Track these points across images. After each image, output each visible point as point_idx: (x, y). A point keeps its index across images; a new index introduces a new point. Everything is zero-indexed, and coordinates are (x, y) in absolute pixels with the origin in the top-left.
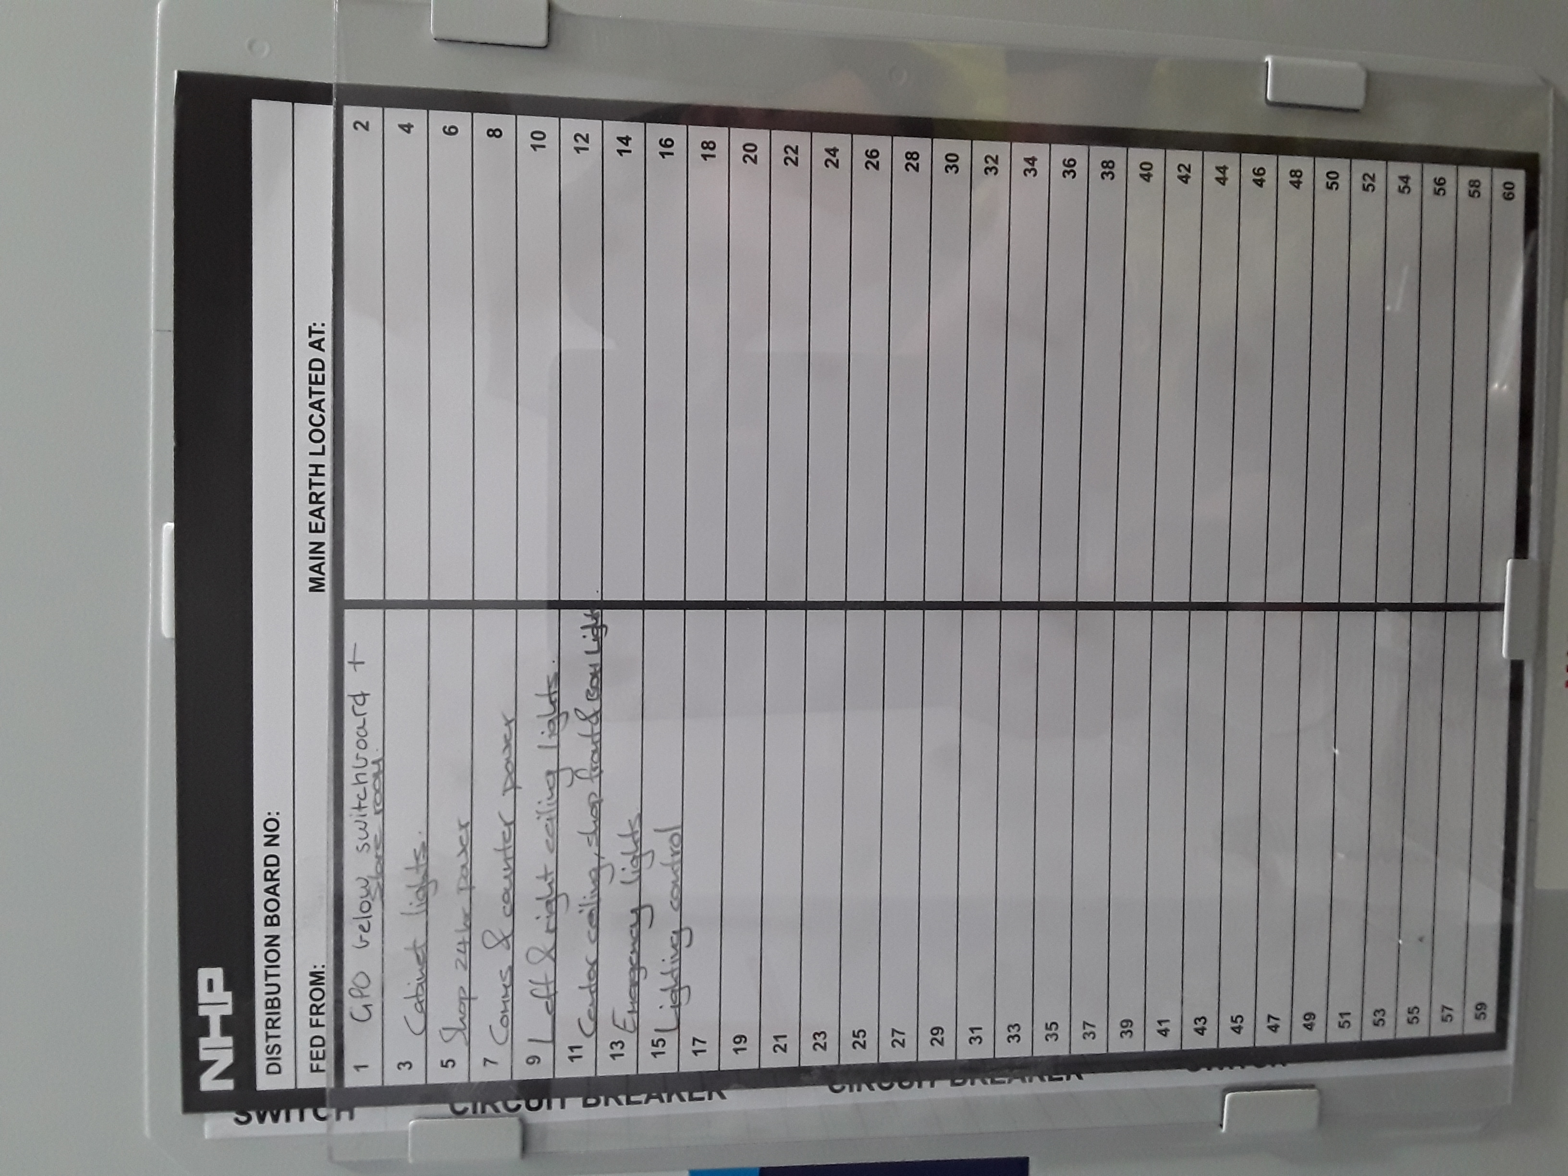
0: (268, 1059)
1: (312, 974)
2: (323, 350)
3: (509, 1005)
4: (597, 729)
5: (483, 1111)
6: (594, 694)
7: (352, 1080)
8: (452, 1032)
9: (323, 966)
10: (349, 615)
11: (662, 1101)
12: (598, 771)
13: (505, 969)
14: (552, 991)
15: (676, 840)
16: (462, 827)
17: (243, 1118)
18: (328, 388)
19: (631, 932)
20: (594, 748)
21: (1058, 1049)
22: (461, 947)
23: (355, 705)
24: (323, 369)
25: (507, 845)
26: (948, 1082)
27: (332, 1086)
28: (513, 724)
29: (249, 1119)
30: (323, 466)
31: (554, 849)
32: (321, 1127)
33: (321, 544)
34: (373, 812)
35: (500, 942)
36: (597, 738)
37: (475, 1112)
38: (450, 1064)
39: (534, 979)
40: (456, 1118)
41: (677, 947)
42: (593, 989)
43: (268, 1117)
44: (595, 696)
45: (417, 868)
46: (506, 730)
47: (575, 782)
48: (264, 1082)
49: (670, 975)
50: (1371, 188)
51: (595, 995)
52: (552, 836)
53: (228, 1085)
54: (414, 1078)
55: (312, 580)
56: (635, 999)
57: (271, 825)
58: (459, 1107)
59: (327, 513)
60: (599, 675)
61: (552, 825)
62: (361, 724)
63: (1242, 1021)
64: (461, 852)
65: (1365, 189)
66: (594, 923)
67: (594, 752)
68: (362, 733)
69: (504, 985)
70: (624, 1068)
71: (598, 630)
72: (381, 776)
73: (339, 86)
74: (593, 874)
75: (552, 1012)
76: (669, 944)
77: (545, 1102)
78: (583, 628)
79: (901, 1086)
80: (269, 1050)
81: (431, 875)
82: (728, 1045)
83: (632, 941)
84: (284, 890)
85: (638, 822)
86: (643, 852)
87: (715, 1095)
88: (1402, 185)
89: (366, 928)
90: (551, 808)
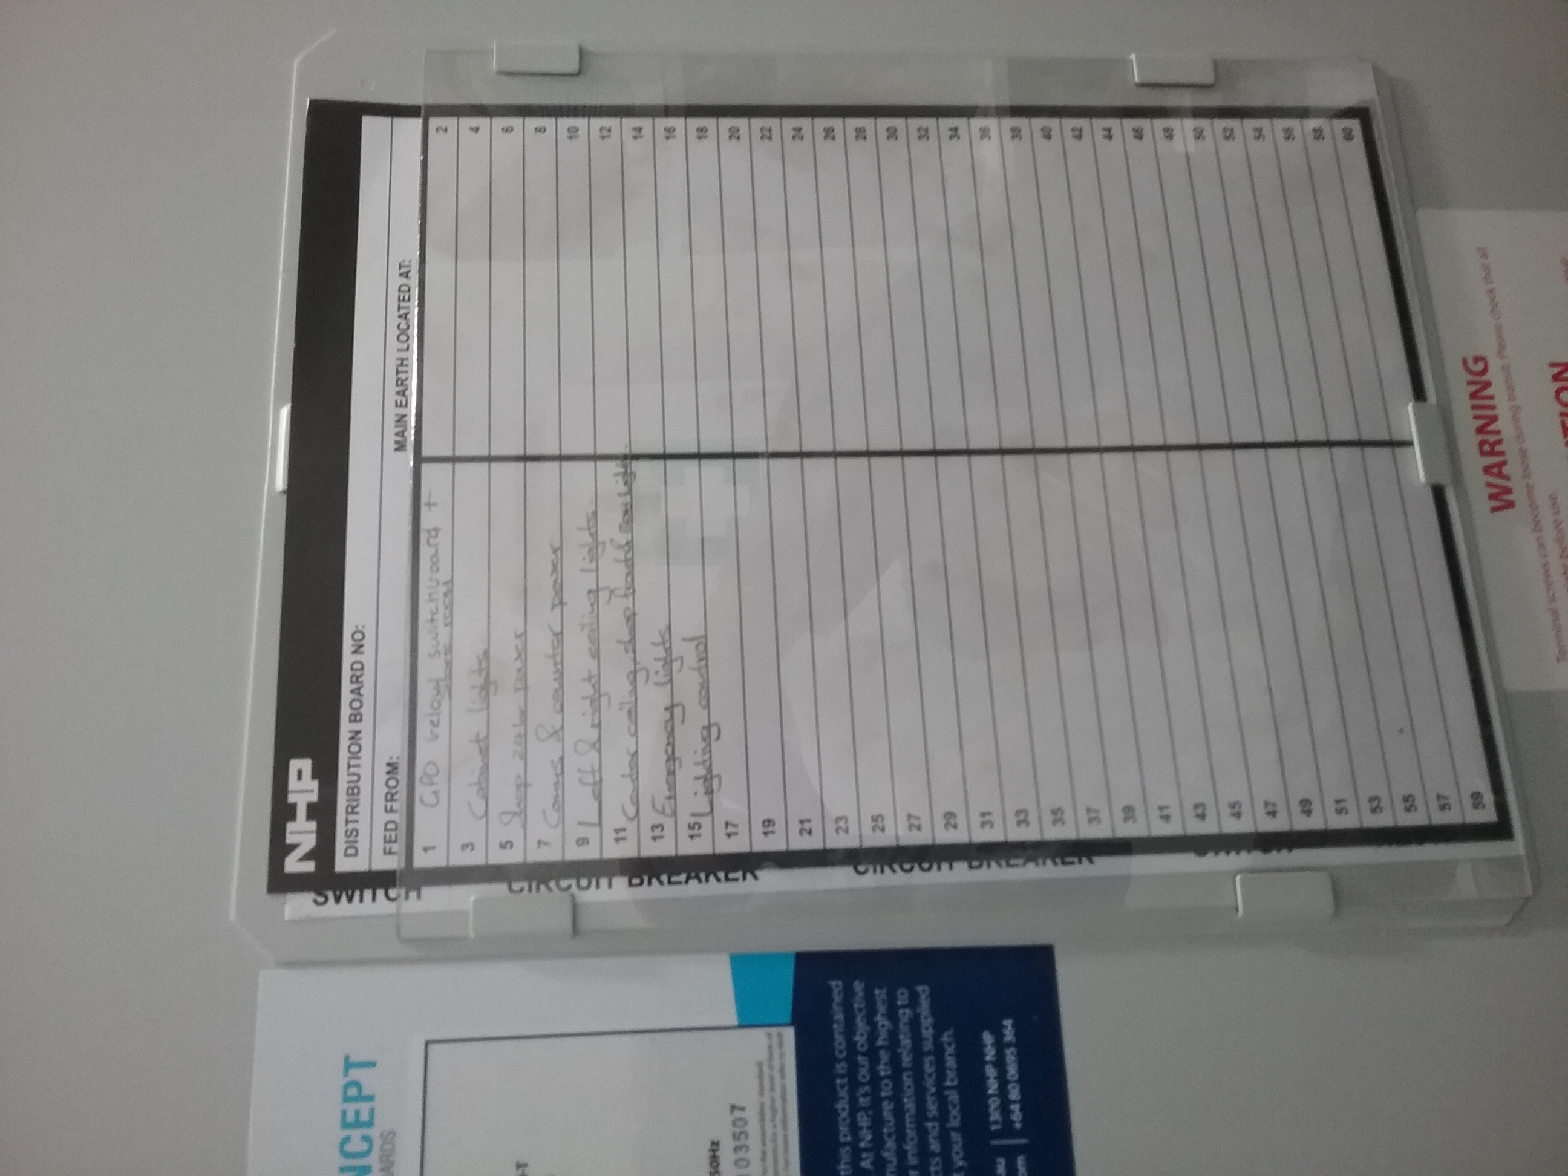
0: (347, 842)
1: (389, 765)
2: (411, 279)
3: (560, 791)
4: (629, 555)
5: (538, 890)
6: (626, 527)
7: (421, 861)
8: (510, 816)
9: (398, 756)
10: (425, 468)
11: (700, 881)
12: (631, 590)
13: (556, 760)
14: (598, 779)
15: (701, 648)
16: (517, 636)
17: (321, 899)
18: (412, 304)
19: (666, 727)
20: (628, 571)
21: (1067, 833)
22: (518, 740)
23: (430, 537)
24: (408, 292)
25: (556, 652)
26: (966, 865)
27: (403, 867)
28: (559, 552)
29: (327, 899)
30: (407, 359)
31: (596, 655)
32: (391, 907)
33: (404, 417)
34: (443, 624)
35: (551, 735)
36: (630, 562)
37: (530, 889)
38: (508, 845)
39: (582, 768)
40: (513, 897)
41: (707, 739)
42: (635, 776)
43: (344, 898)
44: (627, 529)
45: (480, 671)
46: (553, 557)
47: (612, 601)
48: (343, 864)
49: (703, 765)
50: (1231, 137)
51: (636, 782)
52: (594, 645)
54: (476, 858)
55: (396, 442)
56: (672, 786)
57: (358, 636)
58: (516, 886)
59: (409, 393)
60: (630, 512)
61: (594, 635)
62: (434, 553)
63: (1240, 808)
64: (518, 658)
65: (1227, 138)
66: (634, 719)
67: (627, 575)
68: (435, 559)
69: (556, 774)
70: (665, 848)
71: (628, 478)
72: (450, 594)
73: (426, 105)
74: (631, 677)
75: (598, 797)
76: (700, 737)
77: (594, 881)
78: (615, 475)
79: (921, 867)
80: (349, 833)
81: (492, 677)
82: (758, 829)
83: (667, 735)
84: (367, 691)
85: (668, 632)
86: (673, 658)
87: (748, 876)
88: (1257, 134)
89: (436, 722)
90: (593, 620)
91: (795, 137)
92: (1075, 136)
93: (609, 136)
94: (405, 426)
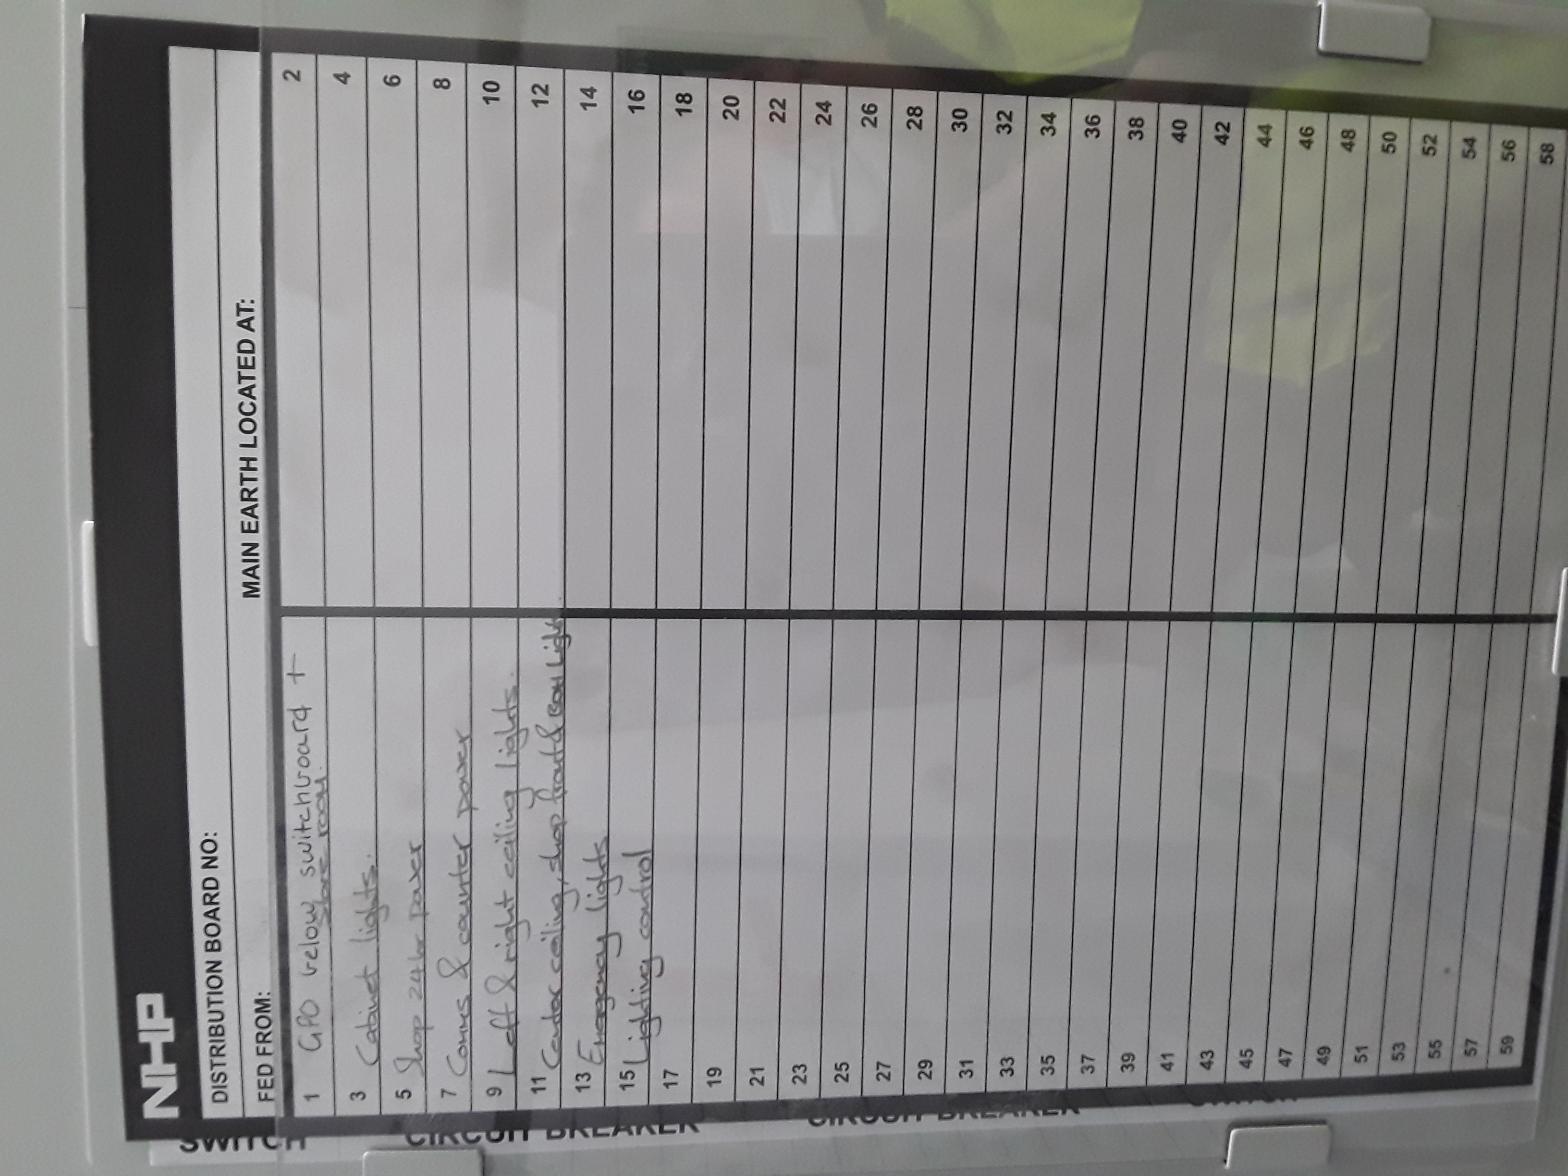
0: (214, 1087)
1: (257, 1001)
2: (252, 330)
3: (467, 1035)
4: (559, 747)
5: (442, 1142)
6: (556, 710)
7: (302, 1109)
8: (408, 1063)
9: (269, 994)
10: (287, 623)
11: (631, 1133)
12: (561, 791)
13: (462, 998)
14: (513, 1021)
15: (646, 864)
16: (414, 850)
17: (189, 1146)
18: (258, 372)
19: (598, 961)
20: (557, 767)
21: (1054, 1083)
22: (416, 976)
23: (296, 720)
24: (252, 352)
25: (463, 870)
26: (936, 1117)
27: (282, 1115)
28: (468, 741)
29: (196, 1147)
30: (255, 459)
31: (514, 874)
32: (272, 1155)
33: (255, 546)
34: (317, 833)
35: (457, 970)
36: (560, 756)
37: (432, 1142)
38: (406, 1095)
39: (494, 1009)
40: (413, 1149)
41: (647, 976)
42: (557, 1019)
43: (216, 1146)
44: (557, 712)
45: (367, 893)
46: (460, 748)
47: (536, 804)
48: (210, 1111)
49: (639, 1006)
50: (1431, 152)
51: (559, 1026)
52: (511, 860)
53: (173, 1112)
54: (368, 1108)
55: (246, 585)
57: (209, 846)
58: (416, 1138)
59: (260, 511)
60: (562, 689)
61: (512, 849)
62: (302, 741)
63: (1251, 1056)
64: (414, 877)
65: (1425, 152)
66: (558, 951)
67: (557, 771)
68: (304, 749)
69: (462, 1015)
70: (591, 1100)
71: (561, 640)
72: (325, 796)
73: (266, 29)
74: (557, 900)
75: (514, 1042)
76: (639, 973)
77: (507, 1134)
78: (544, 638)
79: (885, 1120)
80: (215, 1077)
81: (382, 900)
82: (701, 1078)
83: (599, 970)
84: (225, 914)
85: (604, 846)
86: (610, 877)
87: (687, 1128)
88: (1467, 148)
89: (313, 954)
90: (510, 830)
91: (820, 119)
92: (1218, 138)
93: (546, 102)
94: (256, 561)
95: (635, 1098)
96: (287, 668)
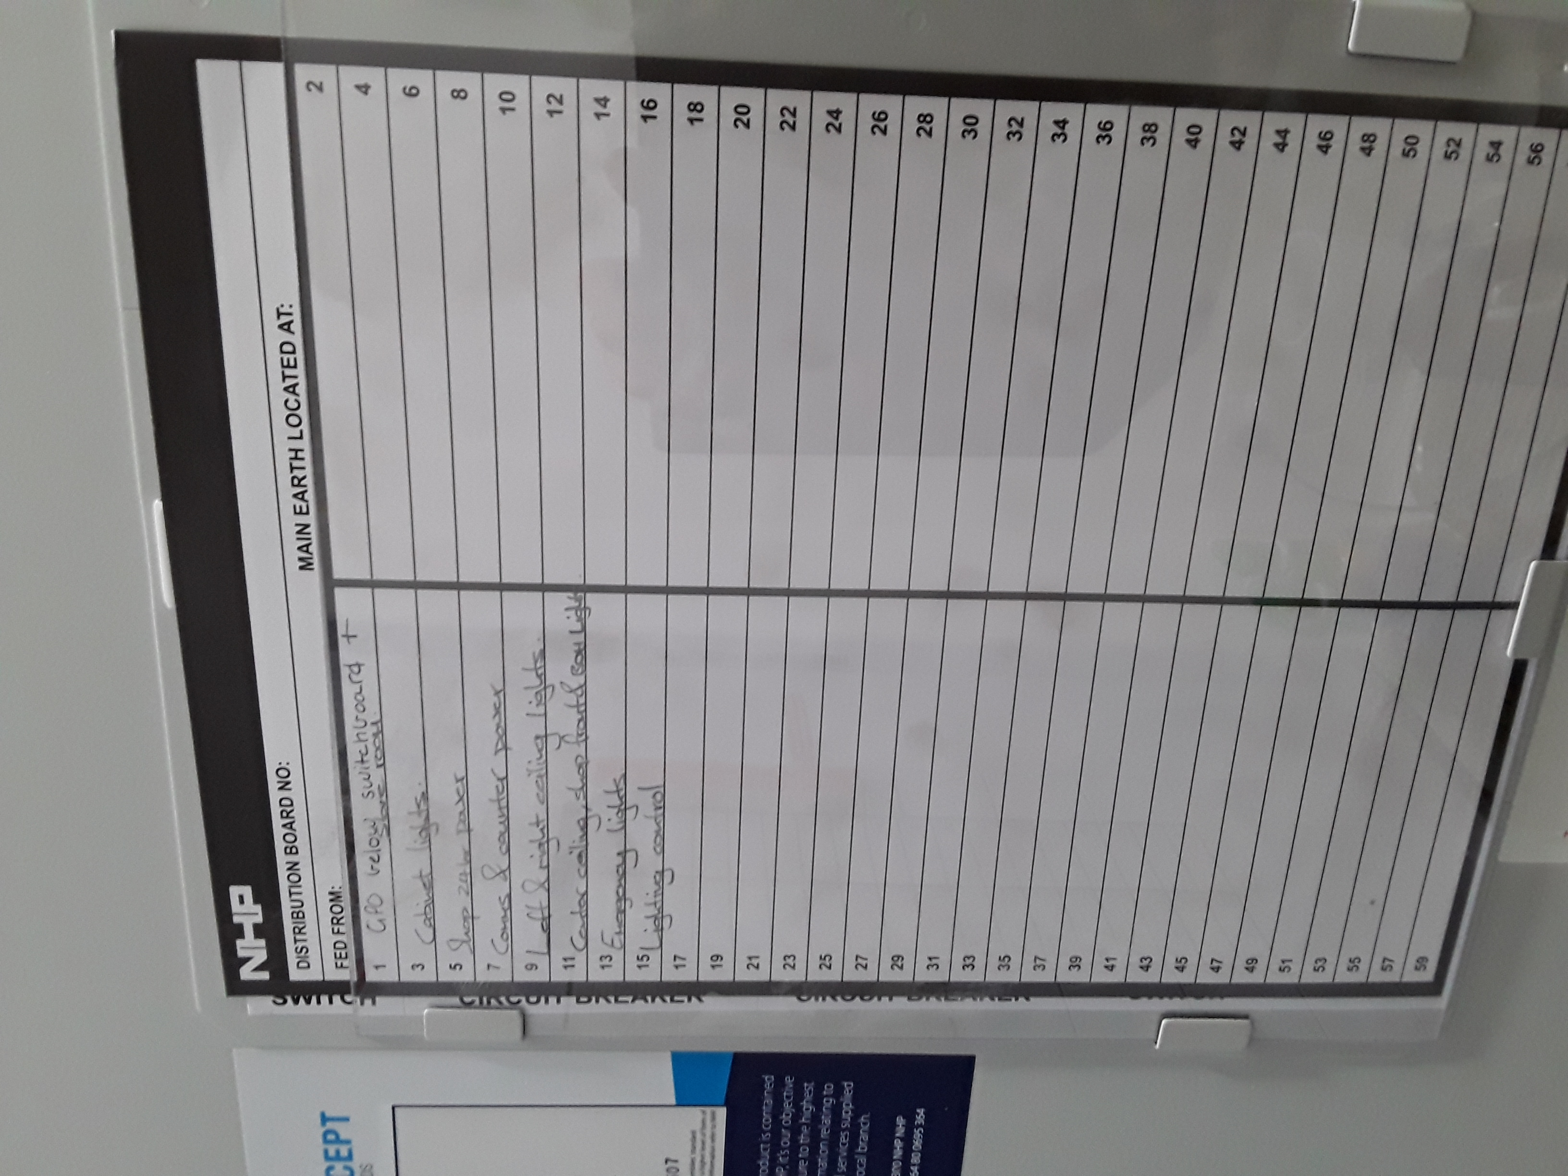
0: (299, 957)
1: (331, 893)
2: (293, 333)
3: (508, 924)
4: (582, 700)
5: (489, 1002)
6: (578, 670)
7: (371, 976)
8: (458, 944)
9: (340, 888)
10: (340, 593)
11: (646, 1001)
12: (584, 737)
13: (503, 896)
14: (546, 914)
15: (659, 797)
16: (457, 781)
17: (280, 1001)
18: (300, 371)
19: (617, 870)
20: (580, 717)
21: (1011, 977)
23: (351, 673)
24: (294, 352)
25: (501, 797)
26: (906, 999)
27: (355, 979)
28: (502, 694)
29: (285, 1002)
30: (302, 450)
31: (545, 801)
32: (348, 1009)
33: (307, 526)
34: (375, 765)
35: (498, 875)
36: (583, 708)
37: (481, 1002)
38: (458, 967)
39: (530, 904)
40: (466, 1008)
41: (660, 883)
42: (584, 914)
43: (302, 1000)
44: (580, 671)
45: (419, 813)
46: (496, 699)
47: (562, 746)
48: (295, 975)
49: (653, 906)
50: (1454, 156)
51: (585, 920)
52: (542, 790)
53: (265, 976)
54: (427, 976)
55: (301, 559)
57: (283, 773)
58: (467, 999)
59: (310, 496)
60: (584, 652)
61: (542, 781)
62: (358, 691)
63: (1186, 962)
64: (459, 801)
65: (1448, 156)
66: (583, 862)
67: (580, 721)
68: (359, 697)
69: (503, 909)
70: (613, 975)
71: (582, 611)
72: (381, 735)
74: (582, 823)
75: (547, 930)
76: (653, 880)
77: (543, 999)
78: (567, 609)
79: (862, 999)
80: (299, 950)
81: (432, 819)
82: (706, 962)
83: (618, 878)
84: (300, 826)
85: (622, 781)
86: (627, 806)
87: (694, 999)
88: (1492, 152)
89: (376, 859)
90: (541, 767)
91: (830, 128)
92: (1232, 143)
93: (560, 112)
94: (309, 539)
95: (650, 975)
96: (341, 630)
